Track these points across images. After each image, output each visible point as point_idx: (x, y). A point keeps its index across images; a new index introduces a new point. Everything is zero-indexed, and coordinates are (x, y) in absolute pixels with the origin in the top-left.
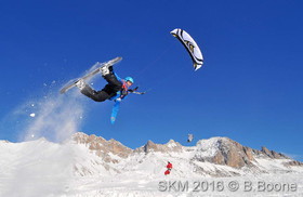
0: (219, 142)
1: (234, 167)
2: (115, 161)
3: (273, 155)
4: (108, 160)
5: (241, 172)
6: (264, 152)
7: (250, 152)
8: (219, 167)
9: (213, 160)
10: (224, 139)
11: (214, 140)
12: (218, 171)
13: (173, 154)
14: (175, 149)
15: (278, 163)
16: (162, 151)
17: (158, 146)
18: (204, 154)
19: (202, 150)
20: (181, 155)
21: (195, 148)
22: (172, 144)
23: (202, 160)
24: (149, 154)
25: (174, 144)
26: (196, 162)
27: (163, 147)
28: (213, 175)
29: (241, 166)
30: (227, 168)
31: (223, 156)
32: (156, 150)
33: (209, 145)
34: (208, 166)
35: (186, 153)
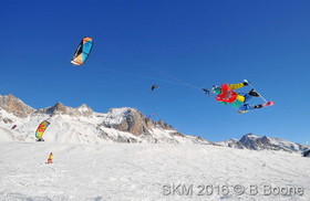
0: (129, 111)
1: (134, 134)
2: (9, 121)
3: (165, 126)
5: (139, 139)
6: (160, 123)
7: (150, 123)
8: (122, 134)
9: (116, 127)
10: (133, 110)
11: (125, 109)
12: (119, 137)
13: (82, 118)
14: (85, 114)
15: (167, 133)
16: (71, 114)
17: (68, 109)
18: (113, 122)
19: (112, 118)
20: (90, 120)
21: (105, 115)
22: (83, 109)
23: (109, 126)
24: (56, 116)
25: (86, 109)
26: (102, 128)
27: (74, 110)
28: (115, 141)
29: (140, 133)
30: (129, 135)
31: (129, 124)
32: (65, 113)
33: (118, 114)
34: (113, 132)
35: (96, 119)
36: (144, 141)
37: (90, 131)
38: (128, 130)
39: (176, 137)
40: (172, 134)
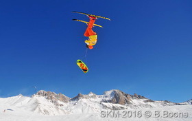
1: (122, 104)
2: (61, 105)
3: (139, 97)
4: (57, 105)
5: (125, 107)
6: (135, 96)
7: (129, 96)
8: (115, 105)
9: (110, 101)
12: (113, 107)
13: (92, 99)
14: (92, 97)
15: (142, 101)
16: (86, 98)
17: (84, 96)
18: (107, 99)
19: (106, 97)
20: (96, 100)
21: (102, 96)
23: (106, 102)
24: (80, 100)
25: (92, 94)
26: (103, 103)
28: (112, 109)
29: (125, 103)
30: (119, 105)
31: (116, 99)
32: (83, 98)
34: (109, 105)
35: (99, 99)
36: (129, 108)
37: (97, 106)
38: (117, 103)
40: (145, 102)
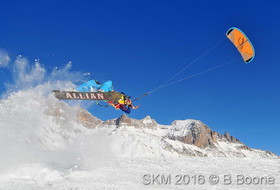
0: (193, 124)
1: (200, 146)
3: (231, 140)
5: (204, 152)
6: (225, 136)
7: (215, 136)
8: (187, 146)
9: (183, 139)
10: (197, 122)
11: (188, 122)
12: (184, 149)
13: (147, 130)
14: (149, 126)
15: (233, 146)
16: (136, 126)
17: (133, 121)
18: (177, 134)
19: (176, 130)
20: (155, 132)
21: (170, 127)
22: (148, 120)
23: (173, 138)
24: (122, 128)
25: (150, 121)
26: (167, 140)
27: (138, 122)
28: (180, 153)
29: (205, 146)
30: (194, 148)
31: (193, 137)
32: (130, 124)
33: (183, 126)
34: (177, 144)
35: (160, 131)
36: (210, 154)
37: (155, 143)
38: (194, 143)
39: (243, 151)
40: (238, 148)
